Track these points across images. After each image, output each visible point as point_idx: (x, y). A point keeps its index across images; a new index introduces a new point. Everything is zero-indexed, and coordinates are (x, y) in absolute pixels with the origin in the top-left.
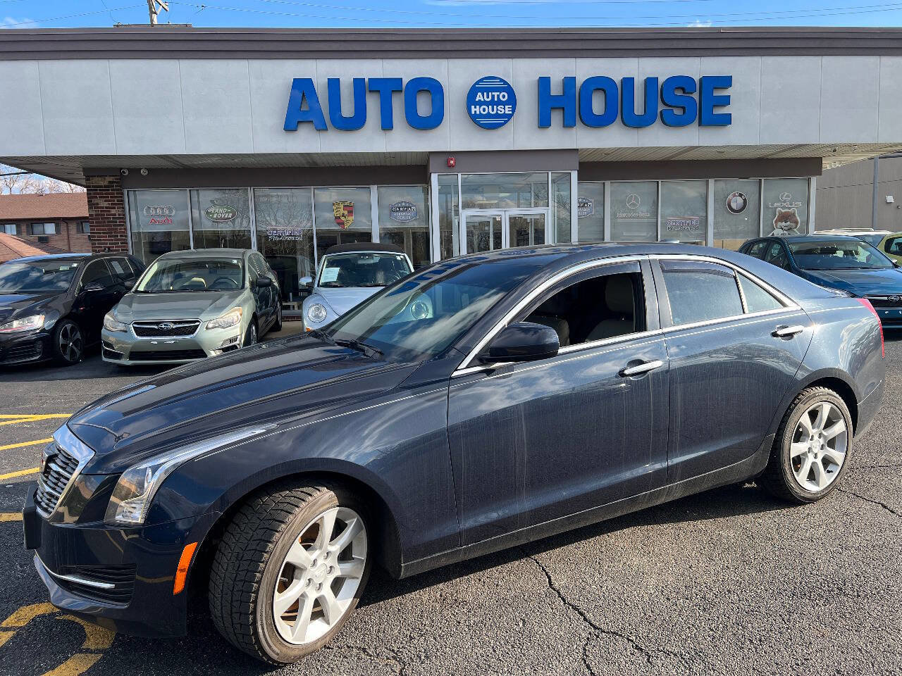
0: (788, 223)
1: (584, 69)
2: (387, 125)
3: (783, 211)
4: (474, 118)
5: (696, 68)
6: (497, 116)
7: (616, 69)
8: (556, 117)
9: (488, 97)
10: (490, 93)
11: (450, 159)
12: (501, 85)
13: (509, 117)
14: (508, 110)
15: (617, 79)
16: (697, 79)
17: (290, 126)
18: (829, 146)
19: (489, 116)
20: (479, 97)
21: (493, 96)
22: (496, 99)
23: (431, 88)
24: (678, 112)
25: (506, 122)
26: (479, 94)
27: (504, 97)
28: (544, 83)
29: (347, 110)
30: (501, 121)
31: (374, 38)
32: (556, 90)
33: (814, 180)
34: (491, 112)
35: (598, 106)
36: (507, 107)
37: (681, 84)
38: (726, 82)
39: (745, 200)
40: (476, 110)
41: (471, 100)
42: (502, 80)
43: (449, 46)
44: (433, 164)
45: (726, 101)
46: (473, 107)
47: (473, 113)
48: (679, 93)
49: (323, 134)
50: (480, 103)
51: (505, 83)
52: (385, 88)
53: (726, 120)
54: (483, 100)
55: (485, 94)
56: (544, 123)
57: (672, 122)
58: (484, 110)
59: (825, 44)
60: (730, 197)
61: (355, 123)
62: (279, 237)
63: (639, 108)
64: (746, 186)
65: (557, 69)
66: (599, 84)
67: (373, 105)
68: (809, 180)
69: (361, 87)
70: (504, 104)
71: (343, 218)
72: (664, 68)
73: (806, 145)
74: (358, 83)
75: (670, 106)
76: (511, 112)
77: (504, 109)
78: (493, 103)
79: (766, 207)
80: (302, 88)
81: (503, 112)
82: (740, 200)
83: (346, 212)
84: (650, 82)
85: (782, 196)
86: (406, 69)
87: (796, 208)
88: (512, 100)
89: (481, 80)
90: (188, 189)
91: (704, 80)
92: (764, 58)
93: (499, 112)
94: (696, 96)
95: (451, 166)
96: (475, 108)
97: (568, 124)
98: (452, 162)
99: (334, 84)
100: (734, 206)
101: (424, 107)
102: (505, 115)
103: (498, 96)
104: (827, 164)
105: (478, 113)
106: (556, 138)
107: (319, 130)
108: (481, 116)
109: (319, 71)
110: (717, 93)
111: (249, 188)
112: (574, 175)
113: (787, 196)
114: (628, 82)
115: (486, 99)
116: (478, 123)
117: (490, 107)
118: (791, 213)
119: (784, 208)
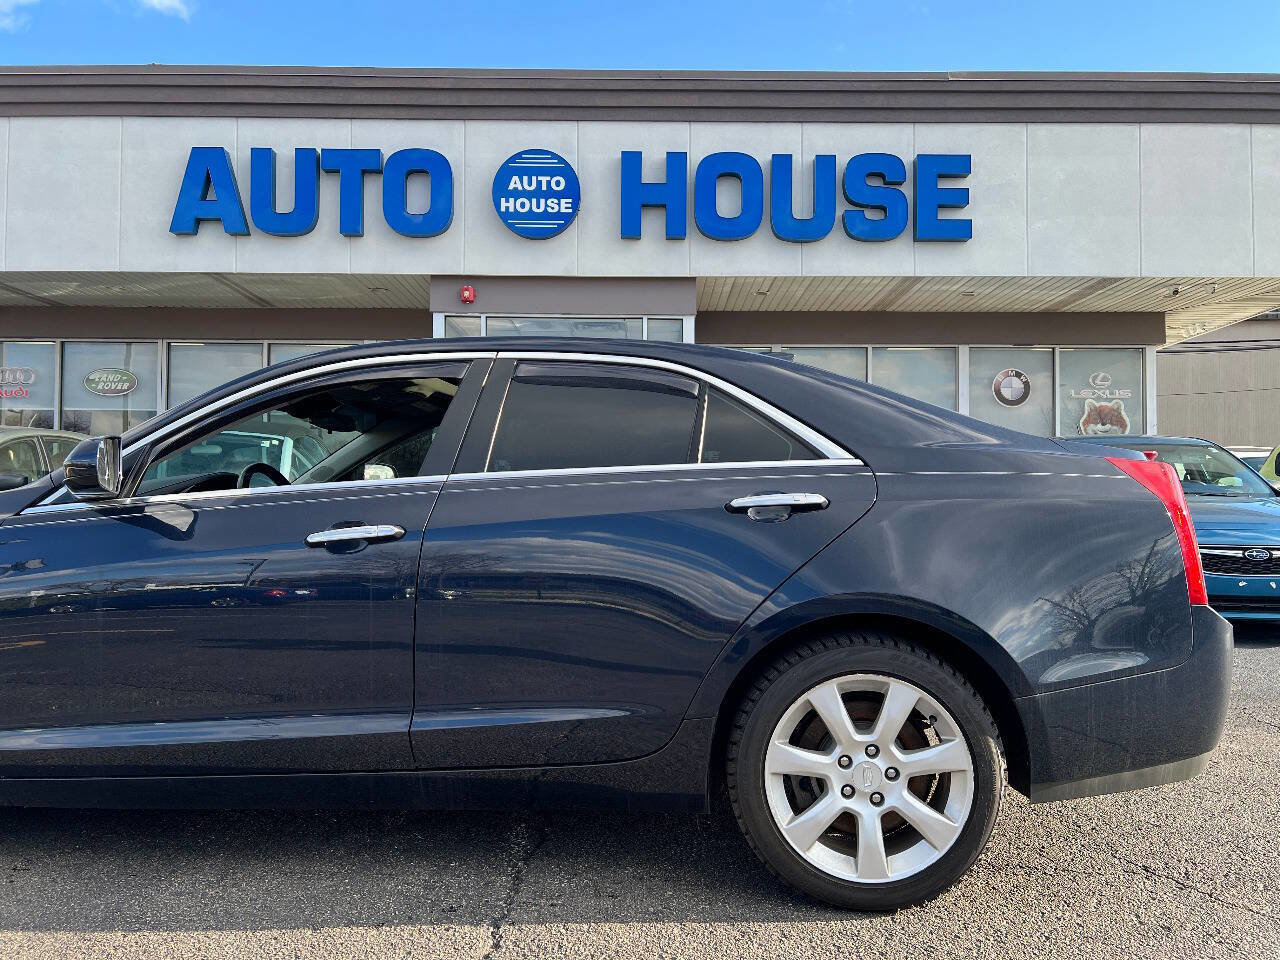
0: (1108, 426)
1: (702, 140)
2: (351, 227)
3: (1097, 405)
4: (505, 217)
5: (905, 141)
6: (546, 215)
7: (760, 141)
8: (653, 223)
9: (530, 184)
10: (534, 178)
11: (466, 289)
12: (553, 163)
13: (568, 219)
14: (565, 205)
15: (764, 159)
16: (908, 159)
17: (186, 224)
18: (1164, 283)
19: (531, 215)
20: (515, 183)
21: (539, 183)
22: (544, 188)
23: (433, 167)
25: (561, 227)
26: (515, 178)
27: (558, 183)
28: (631, 161)
29: (285, 202)
30: (551, 224)
31: (336, 84)
32: (652, 171)
33: (1151, 352)
34: (535, 209)
35: (728, 201)
36: (563, 201)
37: (878, 168)
38: (960, 165)
39: (1027, 384)
40: (508, 204)
41: (500, 188)
42: (555, 156)
43: (465, 100)
44: (437, 299)
45: (962, 198)
46: (503, 200)
47: (503, 209)
48: (875, 183)
49: (241, 240)
50: (516, 194)
51: (561, 160)
52: (355, 166)
53: (961, 232)
54: (520, 188)
55: (525, 178)
56: (631, 231)
57: (863, 234)
58: (523, 205)
59: (1144, 102)
60: (999, 377)
61: (300, 223)
63: (801, 205)
64: (1028, 359)
65: (655, 140)
66: (728, 166)
67: (329, 193)
68: (1144, 352)
69: (310, 164)
70: (559, 196)
72: (847, 141)
73: (1116, 280)
74: (304, 156)
75: (858, 205)
76: (570, 211)
77: (559, 204)
78: (538, 194)
79: (1067, 397)
80: (207, 167)
81: (556, 210)
82: (1017, 384)
84: (825, 163)
85: (1096, 377)
86: (388, 137)
87: (1118, 399)
88: (573, 191)
89: (519, 156)
90: (59, 341)
91: (923, 160)
92: (1031, 127)
93: (549, 210)
94: (907, 189)
95: (465, 301)
96: (507, 201)
97: (675, 233)
98: (467, 294)
99: (263, 159)
100: (1007, 393)
101: (418, 197)
102: (559, 215)
103: (549, 183)
104: (1180, 329)
105: (511, 210)
106: (654, 256)
107: (235, 234)
108: (516, 215)
110: (945, 184)
111: (160, 341)
112: (689, 322)
113: (1104, 379)
114: (782, 163)
115: (527, 187)
116: (511, 227)
117: (534, 201)
118: (1112, 409)
119: (1099, 399)
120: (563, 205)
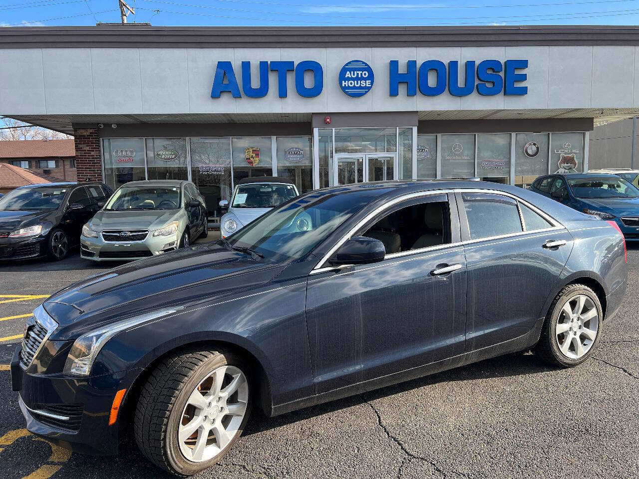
0: (569, 164)
1: (422, 55)
2: (283, 94)
3: (565, 156)
4: (344, 89)
5: (501, 54)
6: (360, 88)
7: (444, 55)
8: (402, 89)
9: (354, 75)
10: (355, 72)
11: (328, 118)
12: (363, 66)
13: (369, 88)
15: (446, 62)
16: (503, 62)
17: (216, 94)
18: (598, 110)
19: (354, 87)
20: (348, 75)
21: (358, 74)
22: (360, 76)
23: (314, 68)
24: (489, 85)
25: (366, 92)
26: (348, 72)
27: (365, 74)
28: (394, 64)
29: (255, 83)
30: (363, 91)
31: (275, 34)
32: (402, 69)
33: (587, 134)
34: (356, 85)
35: (432, 81)
36: (367, 81)
37: (492, 65)
38: (524, 64)
39: (538, 148)
41: (342, 77)
42: (364, 63)
43: (327, 39)
44: (315, 121)
45: (524, 78)
46: (343, 82)
47: (343, 86)
48: (490, 72)
49: (238, 100)
50: (349, 79)
51: (366, 65)
52: (282, 68)
53: (523, 91)
54: (350, 77)
55: (352, 72)
56: (393, 93)
57: (484, 92)
58: (351, 84)
59: (595, 37)
60: (527, 145)
61: (261, 93)
62: (207, 172)
63: (461, 83)
64: (539, 138)
65: (403, 55)
66: (433, 66)
67: (273, 80)
68: (584, 134)
69: (265, 68)
70: (366, 79)
71: (251, 159)
72: (479, 55)
73: (581, 109)
74: (263, 65)
75: (483, 81)
76: (370, 85)
77: (366, 83)
78: (357, 79)
79: (553, 153)
80: (224, 68)
81: (364, 86)
82: (534, 148)
83: (254, 155)
84: (470, 65)
85: (565, 145)
86: (296, 55)
87: (575, 154)
88: (371, 77)
89: (349, 63)
90: (144, 138)
91: (509, 62)
92: (551, 48)
93: (362, 85)
94: (502, 74)
95: (327, 123)
96: (345, 82)
97: (411, 93)
98: (328, 120)
99: (246, 66)
100: (530, 152)
101: (309, 82)
102: (365, 88)
103: (361, 74)
104: (597, 123)
105: (347, 86)
106: (402, 103)
107: (235, 97)
108: (349, 88)
109: (236, 56)
110: (517, 72)
111: (187, 138)
112: (415, 129)
113: (569, 145)
114: (454, 64)
115: (353, 76)
116: (347, 93)
117: (356, 81)
118: (570, 157)
119: (566, 153)
120: (367, 83)
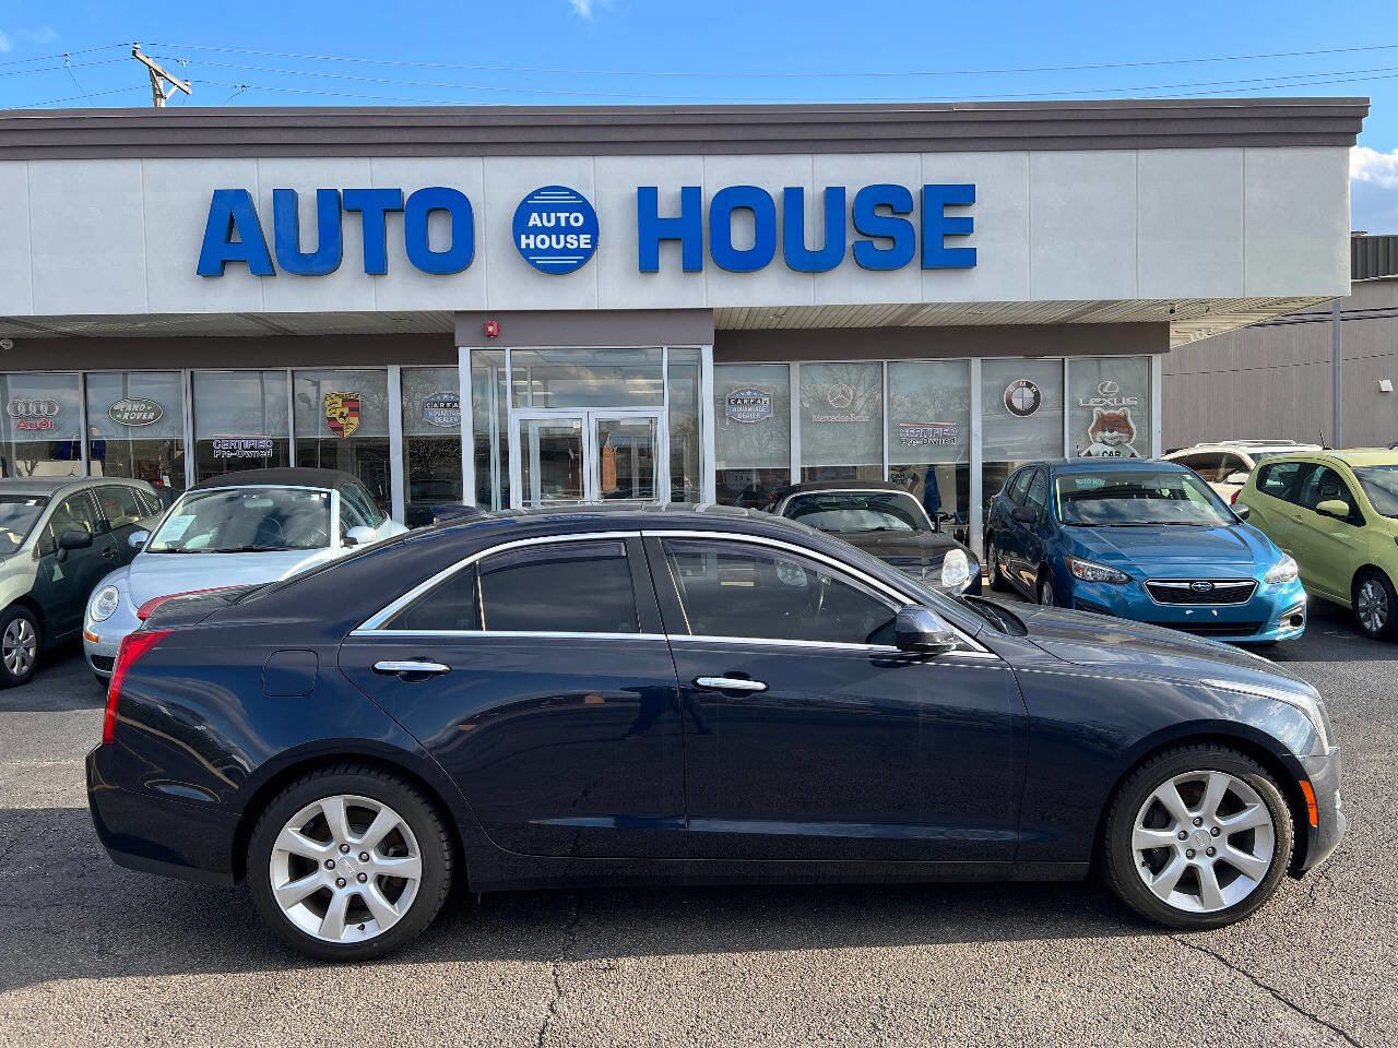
1: (715, 174)
2: (376, 265)
3: (1105, 413)
5: (912, 171)
6: (565, 251)
7: (772, 173)
8: (669, 257)
9: (549, 221)
10: (553, 215)
11: (494, 325)
12: (572, 200)
13: (587, 254)
14: (584, 241)
15: (775, 190)
16: (914, 189)
18: (1158, 303)
19: (550, 251)
20: (534, 220)
21: (558, 219)
22: (563, 224)
23: (451, 204)
24: (880, 245)
25: (581, 264)
26: (535, 215)
27: (577, 220)
28: (647, 196)
29: (308, 242)
30: (572, 260)
31: (354, 123)
32: (668, 208)
33: (1157, 360)
34: (554, 245)
35: (742, 235)
36: (582, 236)
37: (887, 198)
38: (965, 194)
39: (1037, 395)
40: (528, 241)
41: (520, 224)
42: (572, 192)
43: (482, 137)
44: (461, 332)
45: (966, 226)
46: (523, 237)
47: (523, 246)
48: (884, 213)
49: (271, 280)
50: (536, 231)
51: (579, 197)
52: (375, 206)
53: (967, 260)
54: (540, 225)
55: (544, 215)
56: (648, 264)
57: (873, 263)
58: (543, 242)
59: (1141, 129)
60: (1010, 388)
61: (325, 262)
62: (233, 451)
63: (813, 238)
64: (1040, 370)
65: (670, 175)
66: (740, 199)
67: (352, 232)
68: (1149, 360)
69: (333, 204)
70: (578, 232)
71: (341, 421)
72: (856, 172)
73: (1119, 302)
74: (327, 198)
75: (867, 236)
76: (590, 246)
77: (578, 240)
78: (557, 230)
79: (1075, 405)
80: (231, 204)
81: (575, 246)
82: (1028, 394)
83: (346, 411)
84: (834, 195)
85: (1103, 386)
86: (408, 175)
87: (1126, 407)
88: (591, 226)
89: (537, 192)
91: (929, 191)
92: (1034, 155)
93: (568, 245)
94: (914, 219)
95: (491, 336)
96: (528, 238)
97: (692, 266)
98: (490, 329)
99: (285, 199)
100: (1018, 404)
101: (439, 237)
102: (578, 251)
103: (567, 219)
104: (1181, 335)
105: (532, 246)
106: (669, 289)
107: (260, 275)
108: (537, 251)
109: (259, 177)
110: (950, 213)
111: (183, 370)
112: (707, 353)
113: (1111, 388)
114: (794, 196)
115: (546, 224)
116: (533, 263)
117: (554, 237)
118: (1119, 416)
119: (1106, 407)
120: (582, 241)
